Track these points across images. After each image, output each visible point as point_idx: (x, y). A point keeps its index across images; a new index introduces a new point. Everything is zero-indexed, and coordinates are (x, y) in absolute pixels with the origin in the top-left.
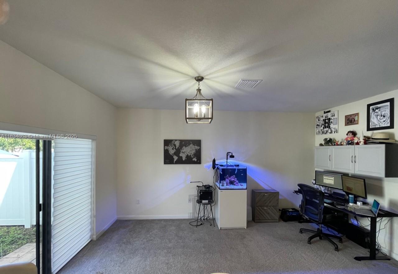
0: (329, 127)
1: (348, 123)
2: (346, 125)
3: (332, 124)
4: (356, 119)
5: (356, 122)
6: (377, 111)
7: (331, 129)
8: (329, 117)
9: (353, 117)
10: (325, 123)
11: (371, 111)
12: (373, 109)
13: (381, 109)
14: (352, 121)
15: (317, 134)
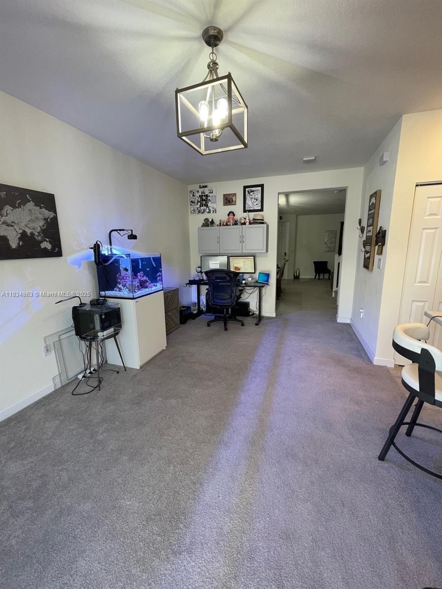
0: (207, 206)
1: (226, 203)
2: (224, 205)
3: (210, 202)
4: (234, 200)
5: (234, 203)
6: (251, 193)
7: (208, 207)
8: (207, 193)
9: (231, 197)
10: (203, 200)
11: (247, 193)
12: (248, 192)
13: (255, 192)
14: (230, 201)
15: (191, 213)
